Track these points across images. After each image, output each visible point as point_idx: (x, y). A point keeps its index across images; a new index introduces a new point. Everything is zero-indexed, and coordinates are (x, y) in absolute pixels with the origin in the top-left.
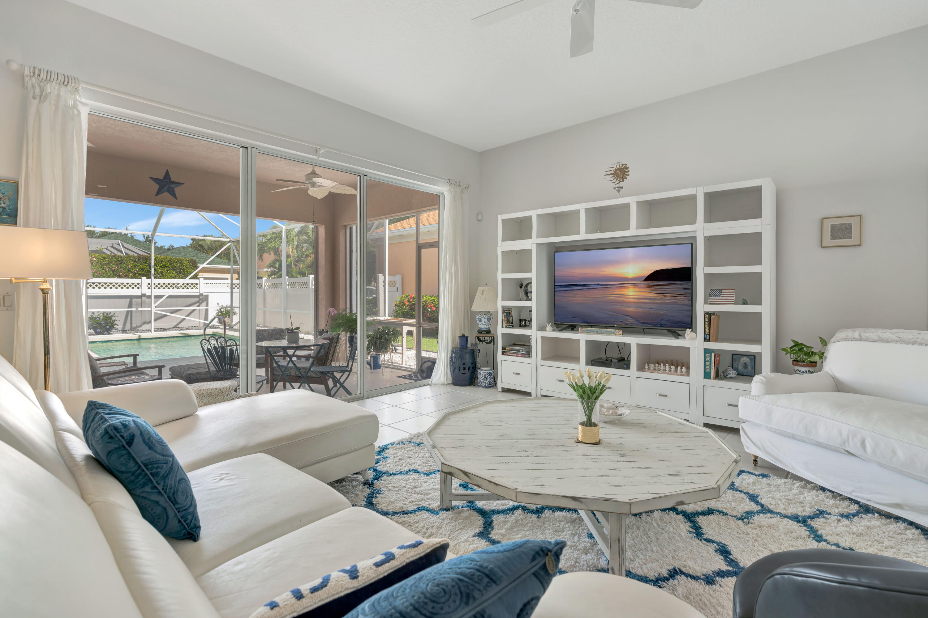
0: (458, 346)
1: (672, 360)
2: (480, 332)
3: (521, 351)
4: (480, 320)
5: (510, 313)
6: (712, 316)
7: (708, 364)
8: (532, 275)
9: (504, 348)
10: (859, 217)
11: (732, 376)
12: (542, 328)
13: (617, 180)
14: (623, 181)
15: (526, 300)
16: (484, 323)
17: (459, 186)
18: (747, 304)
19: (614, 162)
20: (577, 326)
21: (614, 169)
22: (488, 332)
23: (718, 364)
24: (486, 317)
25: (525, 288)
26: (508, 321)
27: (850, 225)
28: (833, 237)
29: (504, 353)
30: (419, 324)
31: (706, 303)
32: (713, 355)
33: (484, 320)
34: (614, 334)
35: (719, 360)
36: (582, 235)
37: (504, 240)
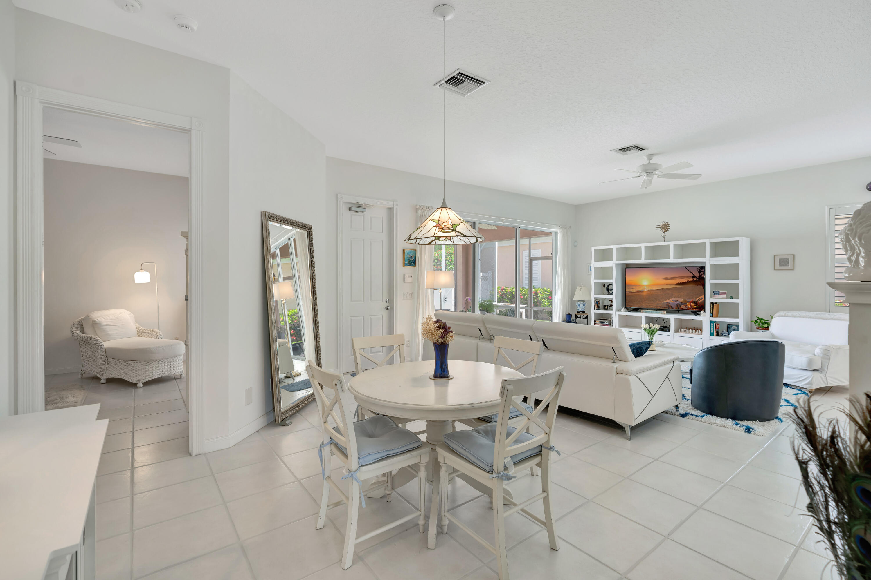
0: (565, 320)
1: (694, 328)
2: (578, 312)
3: (606, 322)
4: (579, 305)
5: (598, 301)
6: (714, 305)
7: (712, 328)
8: (613, 281)
9: (595, 321)
10: (792, 256)
11: (725, 335)
12: (619, 310)
13: (663, 230)
14: (666, 231)
15: (608, 294)
16: (582, 307)
17: (566, 228)
18: (733, 298)
19: (661, 221)
20: (639, 309)
21: (661, 225)
22: (584, 312)
23: (718, 328)
24: (583, 303)
25: (607, 287)
26: (598, 306)
27: (788, 259)
28: (780, 265)
29: (595, 324)
30: (531, 308)
31: (711, 298)
32: (715, 324)
33: (581, 305)
34: (661, 313)
35: (719, 327)
36: (643, 261)
37: (595, 261)
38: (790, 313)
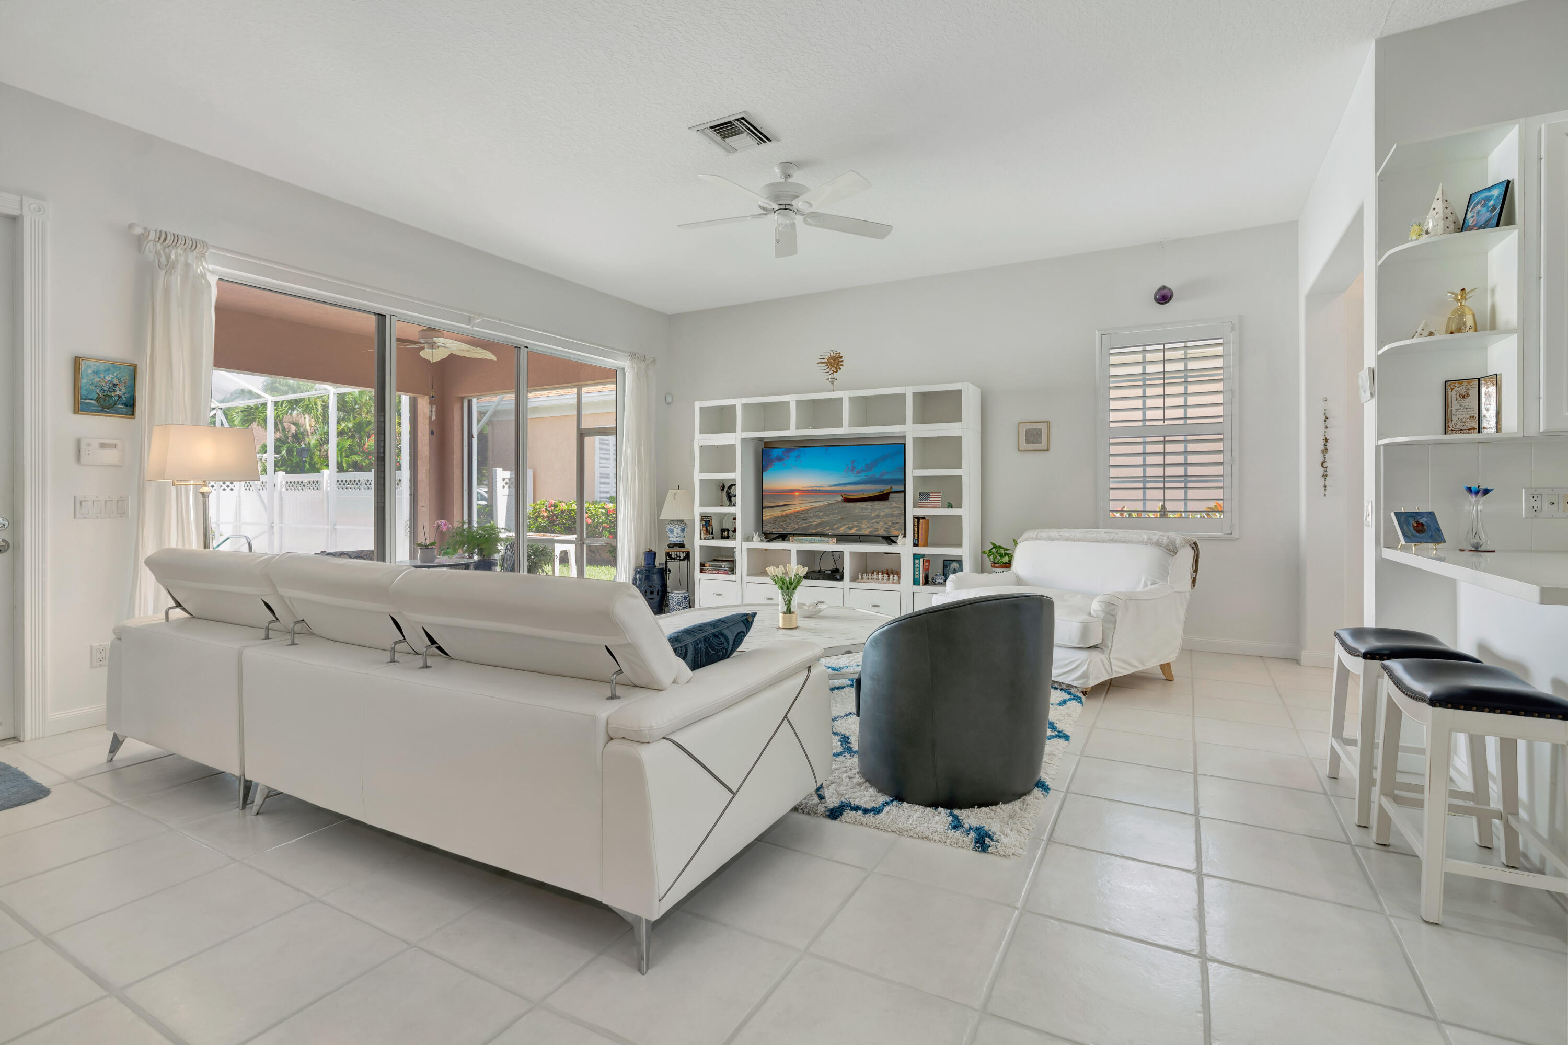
0: (643, 565)
1: (887, 570)
2: (671, 546)
3: (723, 566)
4: (672, 531)
5: (709, 521)
6: (921, 520)
7: (917, 570)
8: (735, 475)
9: (702, 565)
10: (1047, 423)
11: (939, 581)
12: (748, 539)
13: (831, 369)
14: (837, 372)
15: (729, 506)
16: (677, 535)
17: (644, 360)
18: (952, 508)
19: (827, 348)
20: (788, 535)
21: (827, 357)
22: (682, 545)
23: (928, 569)
24: (679, 527)
25: (727, 490)
26: (707, 531)
27: (1040, 430)
28: (1028, 442)
29: (702, 571)
30: (581, 541)
31: (915, 506)
32: (921, 560)
33: (677, 531)
34: (828, 542)
35: (929, 566)
36: (792, 431)
37: (702, 432)
38: (1044, 533)
